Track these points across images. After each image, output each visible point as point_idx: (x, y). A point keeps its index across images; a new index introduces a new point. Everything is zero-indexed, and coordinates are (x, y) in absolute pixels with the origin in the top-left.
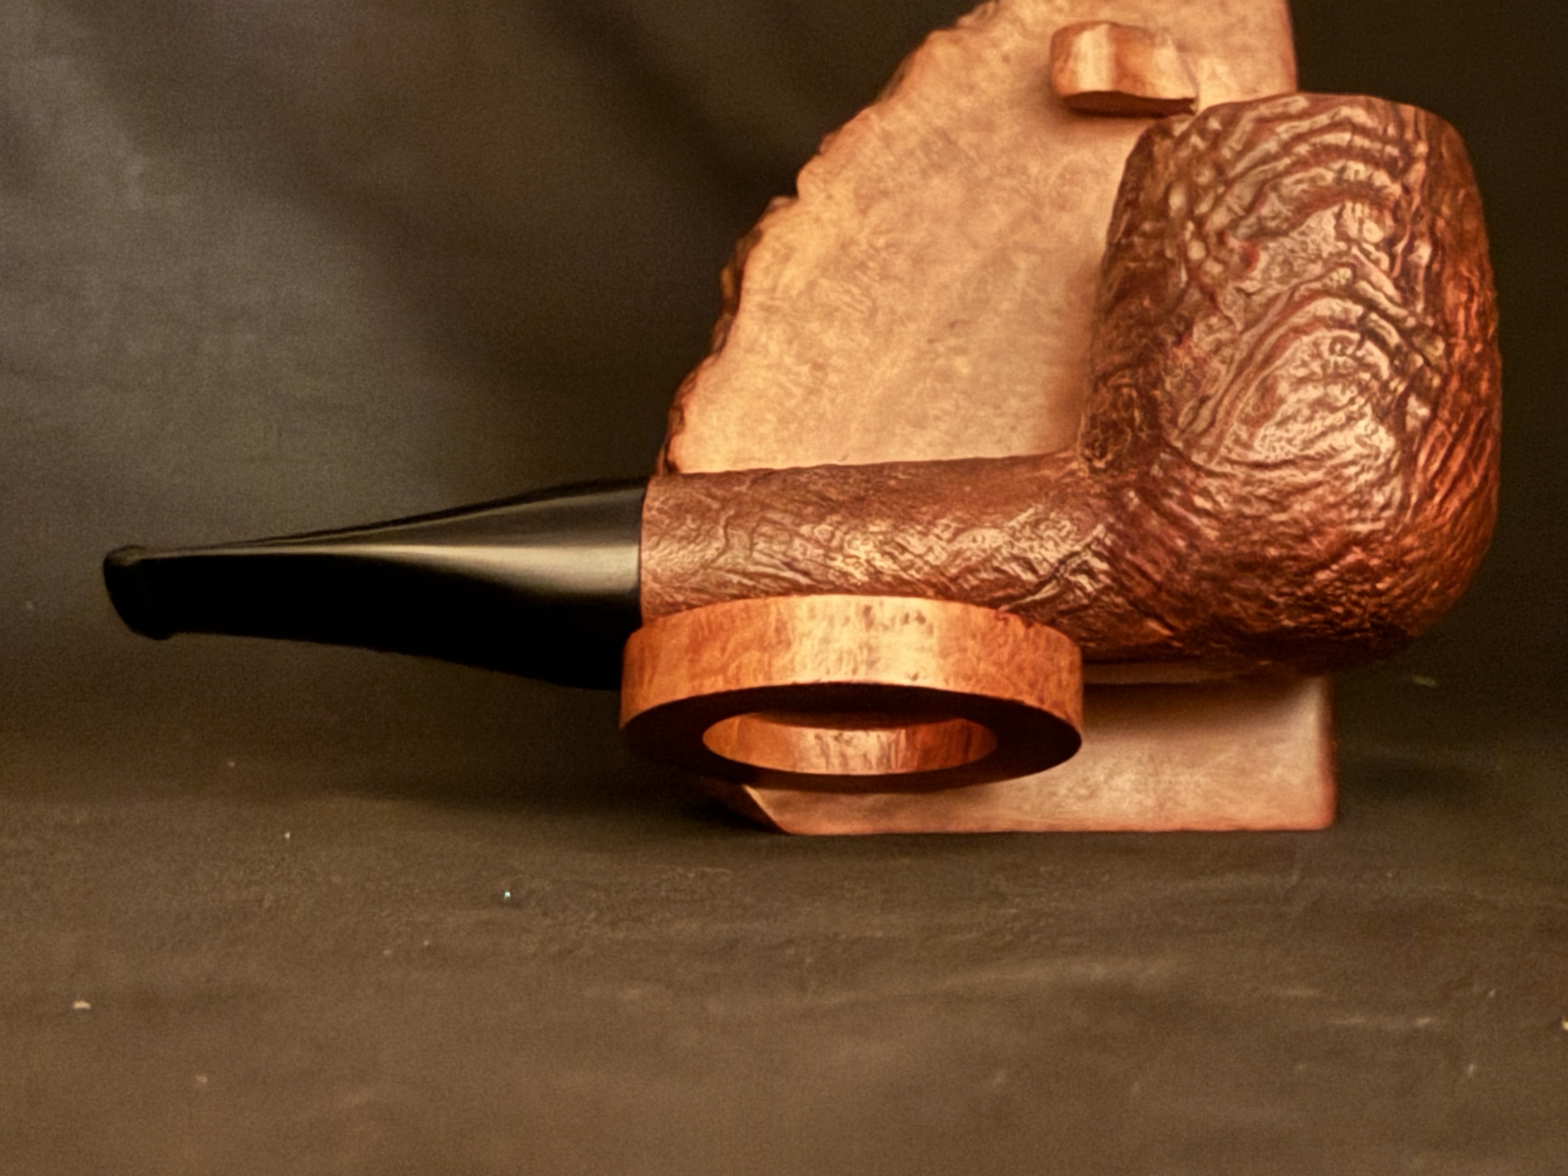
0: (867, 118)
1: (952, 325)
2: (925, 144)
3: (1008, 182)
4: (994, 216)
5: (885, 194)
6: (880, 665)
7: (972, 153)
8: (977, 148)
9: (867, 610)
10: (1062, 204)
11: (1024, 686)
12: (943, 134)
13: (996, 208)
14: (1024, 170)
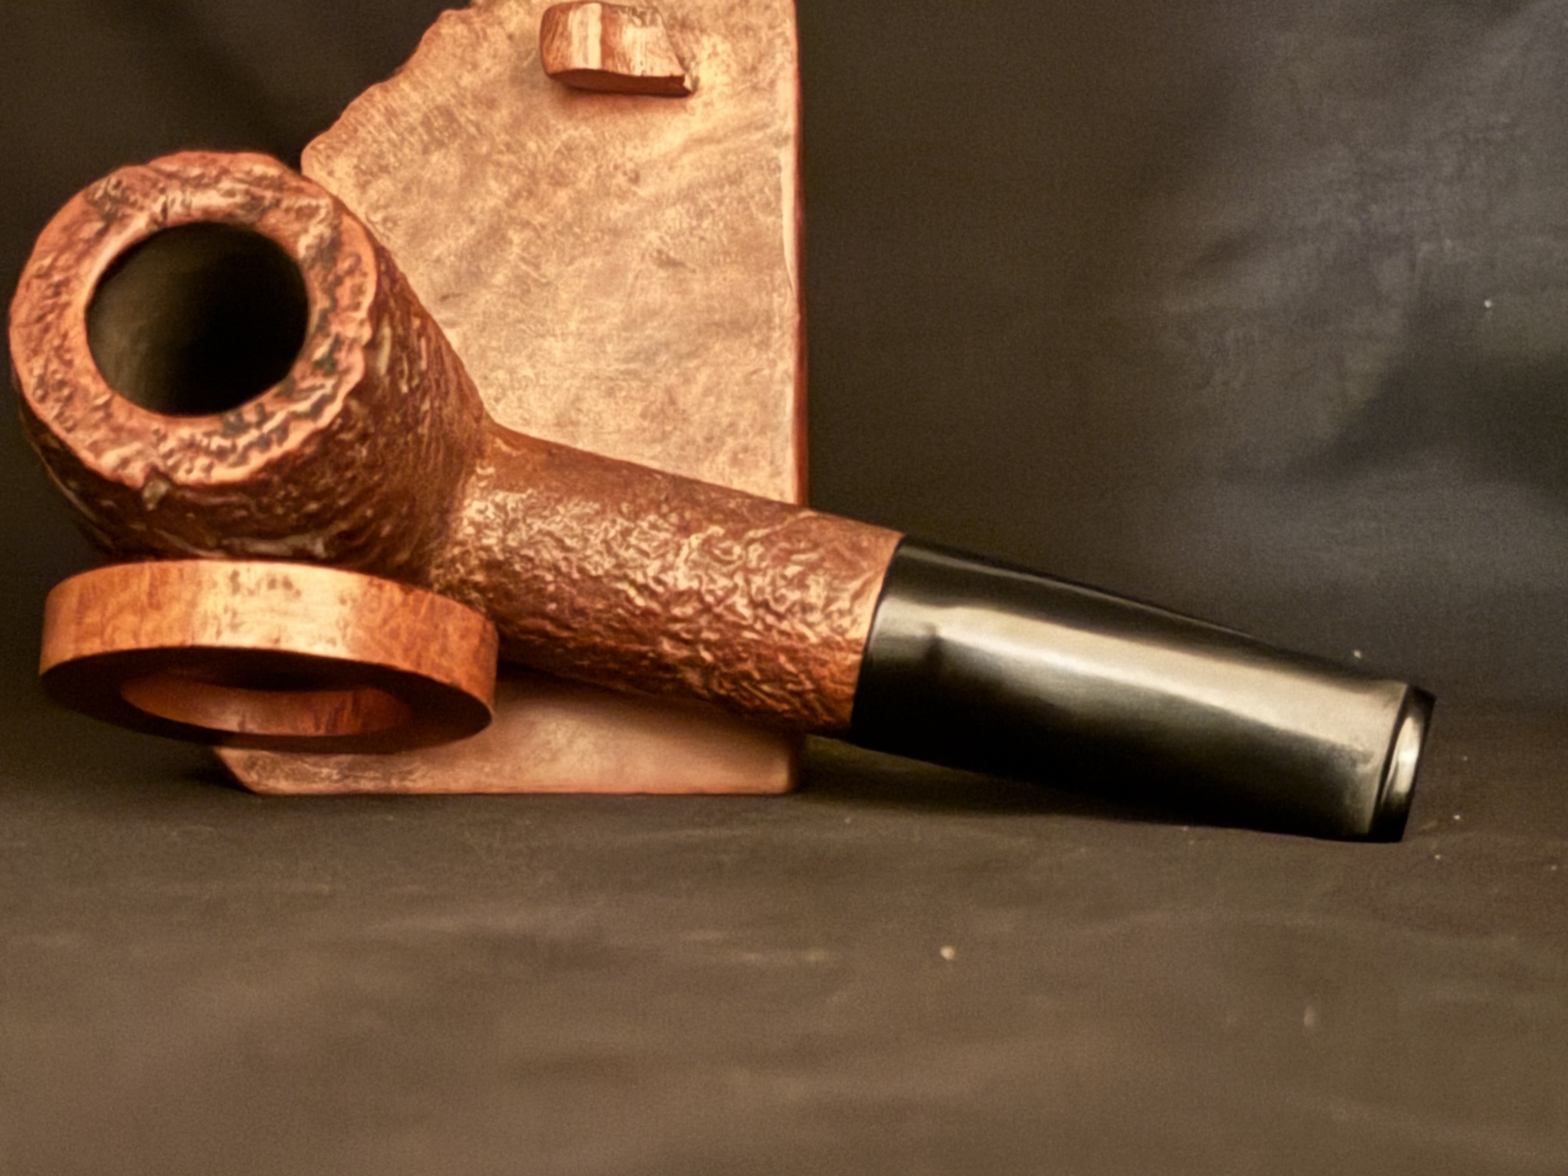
0: (371, 96)
1: (444, 298)
2: (426, 122)
3: (506, 158)
4: (489, 192)
5: (384, 169)
6: (243, 629)
7: (472, 130)
8: (477, 126)
9: (235, 576)
10: (559, 180)
11: (398, 652)
12: (447, 113)
13: (493, 184)
14: (523, 146)
